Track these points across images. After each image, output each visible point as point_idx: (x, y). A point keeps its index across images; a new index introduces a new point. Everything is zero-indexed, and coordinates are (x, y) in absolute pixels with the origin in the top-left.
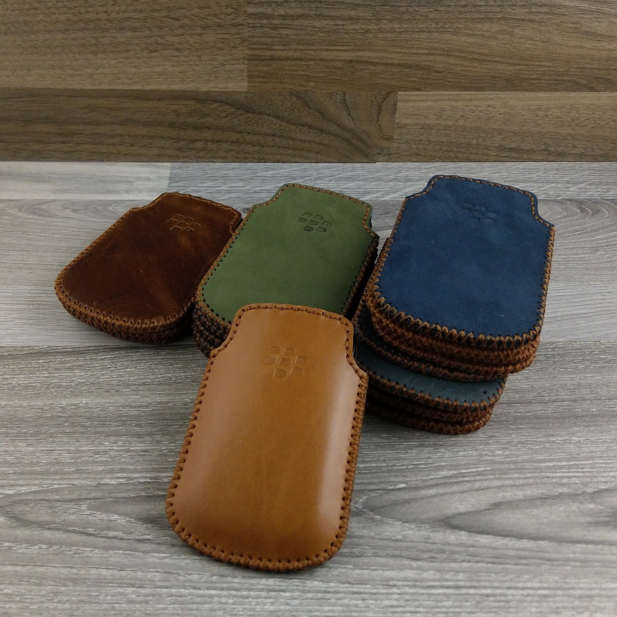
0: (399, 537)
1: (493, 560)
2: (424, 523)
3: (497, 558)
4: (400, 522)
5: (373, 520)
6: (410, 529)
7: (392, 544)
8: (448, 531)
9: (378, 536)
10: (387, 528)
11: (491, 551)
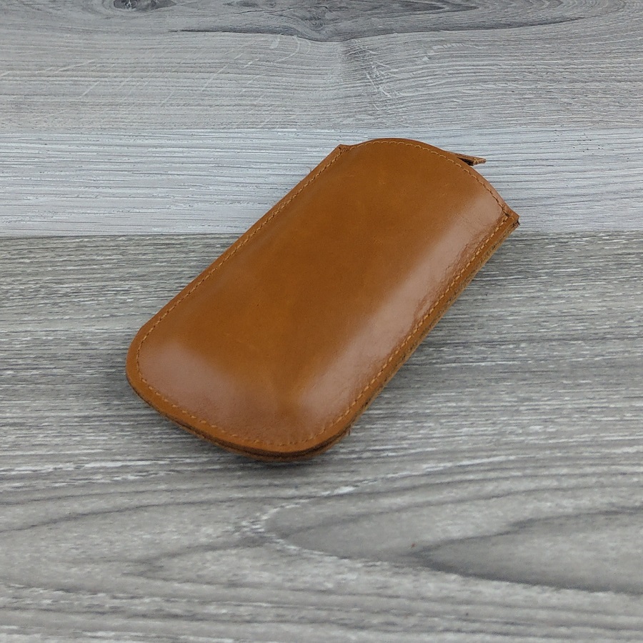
0: (330, 585)
1: (506, 628)
2: (379, 560)
3: (512, 624)
4: (336, 558)
5: (282, 553)
6: (351, 570)
7: (314, 598)
8: (424, 574)
9: (289, 584)
10: (308, 567)
11: (502, 612)
